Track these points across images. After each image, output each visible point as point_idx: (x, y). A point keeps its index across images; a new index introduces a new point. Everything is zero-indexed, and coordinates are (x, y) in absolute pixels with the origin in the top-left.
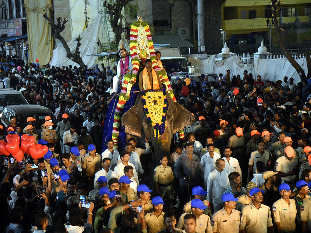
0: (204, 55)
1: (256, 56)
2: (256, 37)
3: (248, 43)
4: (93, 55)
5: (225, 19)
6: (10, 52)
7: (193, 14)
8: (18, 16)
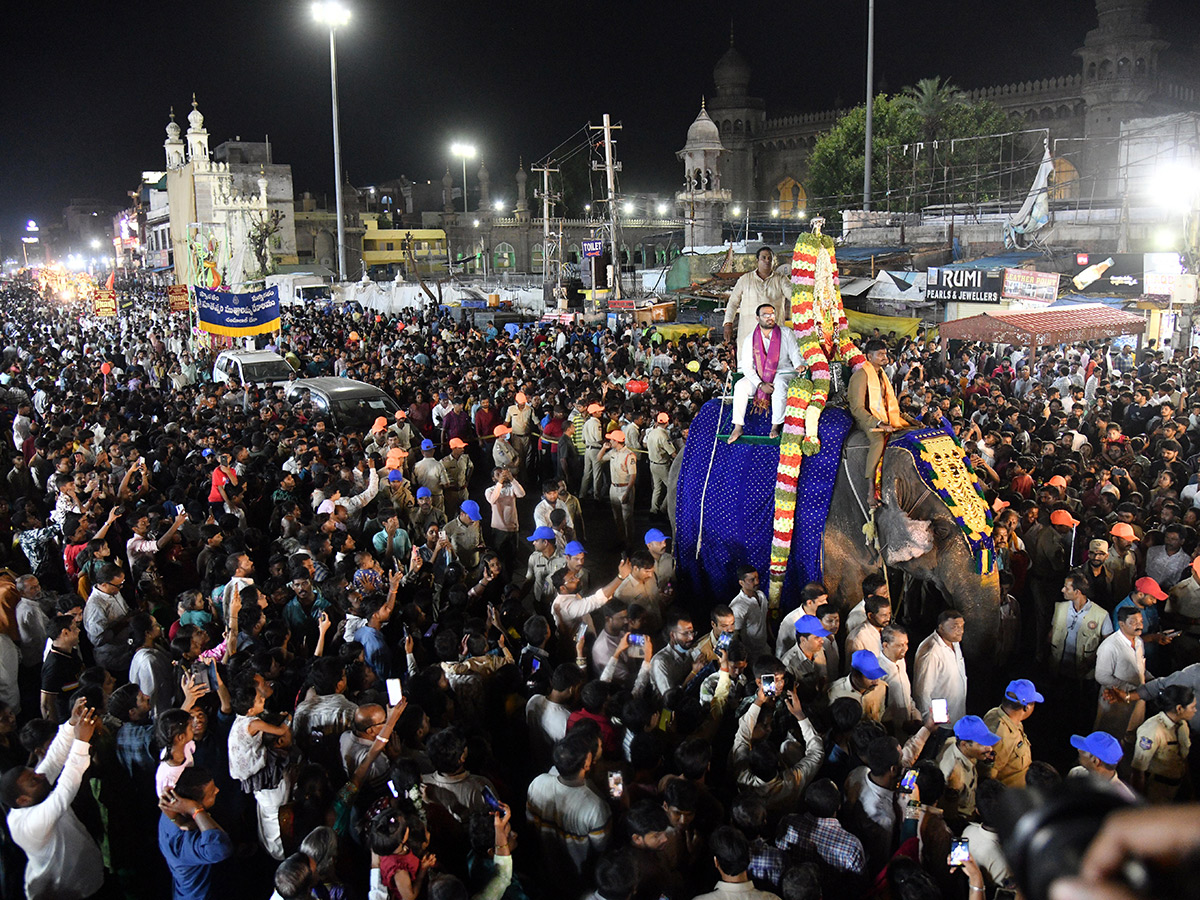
0: (347, 283)
1: (394, 284)
2: (394, 267)
3: (387, 272)
4: (239, 284)
5: (365, 250)
6: (158, 282)
7: (335, 244)
8: (165, 248)
